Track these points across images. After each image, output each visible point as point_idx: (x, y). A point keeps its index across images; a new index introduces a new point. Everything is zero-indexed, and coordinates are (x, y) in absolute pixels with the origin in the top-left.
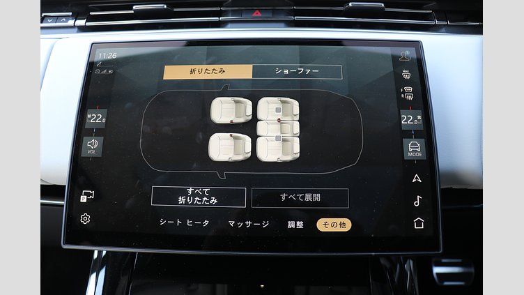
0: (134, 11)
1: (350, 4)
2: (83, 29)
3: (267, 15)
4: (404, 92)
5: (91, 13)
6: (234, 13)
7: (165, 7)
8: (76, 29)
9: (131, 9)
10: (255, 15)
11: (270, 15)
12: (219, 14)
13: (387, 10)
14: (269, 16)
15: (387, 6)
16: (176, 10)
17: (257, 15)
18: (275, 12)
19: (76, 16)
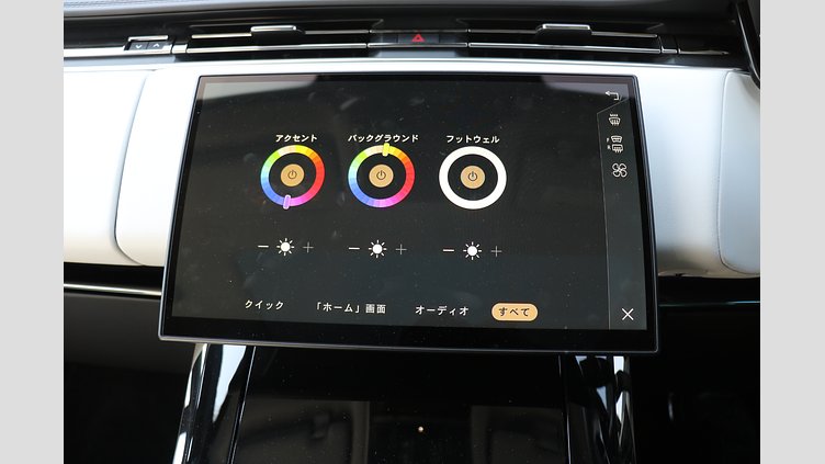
0: (253, 33)
1: (544, 26)
2: (182, 58)
3: (432, 41)
4: (611, 143)
5: (194, 37)
6: (387, 37)
7: (295, 28)
8: (174, 58)
9: (249, 31)
10: (415, 40)
11: (436, 41)
12: (366, 38)
13: (595, 33)
14: (434, 42)
15: (593, 28)
16: (308, 33)
17: (419, 40)
18: (442, 37)
19: (174, 41)
